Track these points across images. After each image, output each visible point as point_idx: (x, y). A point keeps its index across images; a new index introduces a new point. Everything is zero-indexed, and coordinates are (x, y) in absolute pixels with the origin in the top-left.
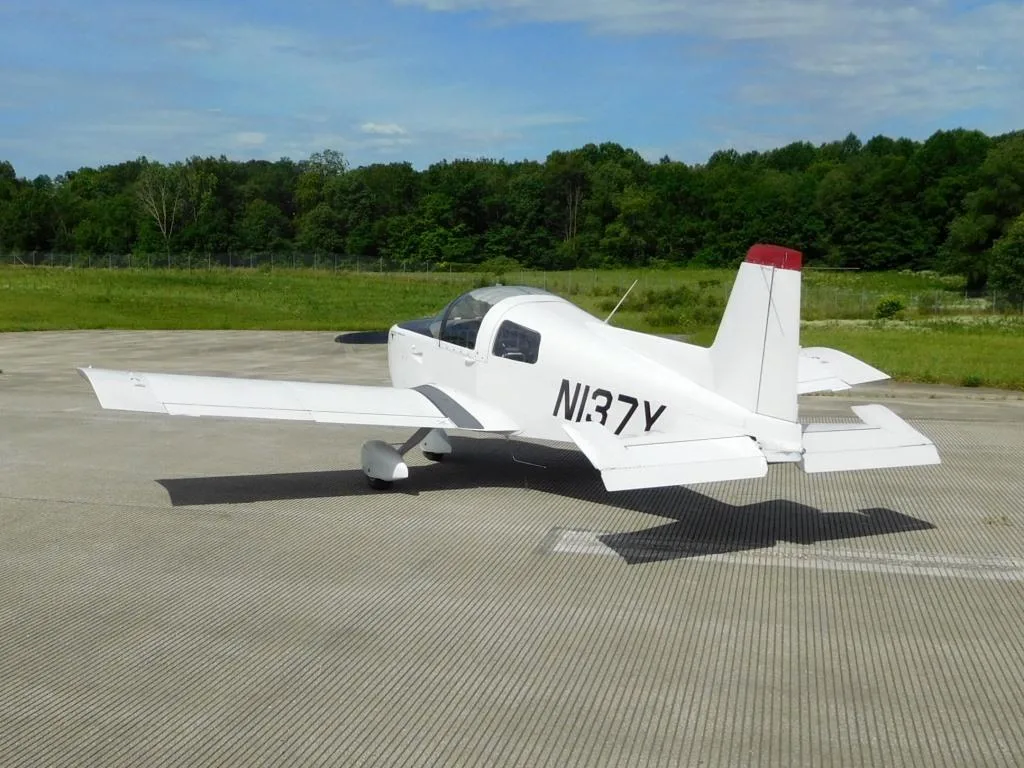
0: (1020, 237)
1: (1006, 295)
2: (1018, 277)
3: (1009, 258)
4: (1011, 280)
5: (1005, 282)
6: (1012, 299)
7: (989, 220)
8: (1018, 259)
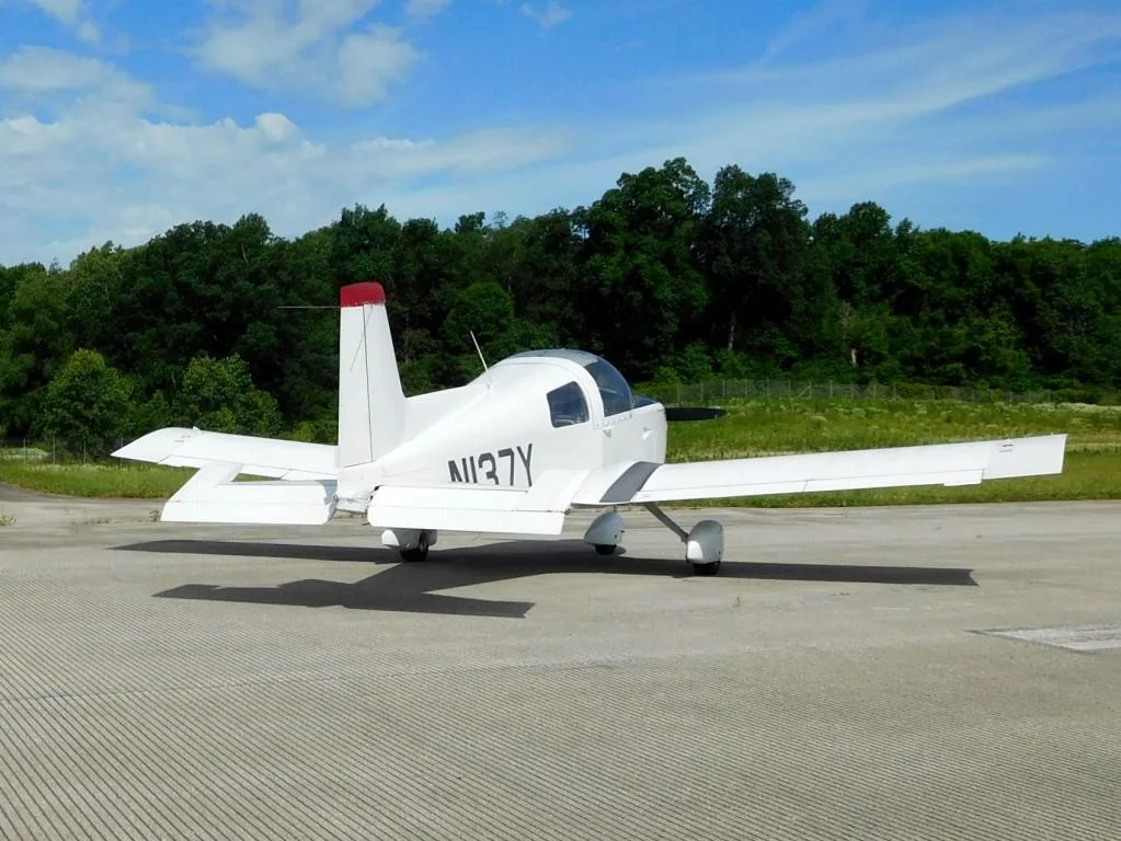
0: (77, 379)
1: (65, 443)
2: (77, 423)
3: (67, 401)
4: (70, 426)
5: (63, 429)
6: (71, 448)
7: (28, 359)
8: (76, 403)
